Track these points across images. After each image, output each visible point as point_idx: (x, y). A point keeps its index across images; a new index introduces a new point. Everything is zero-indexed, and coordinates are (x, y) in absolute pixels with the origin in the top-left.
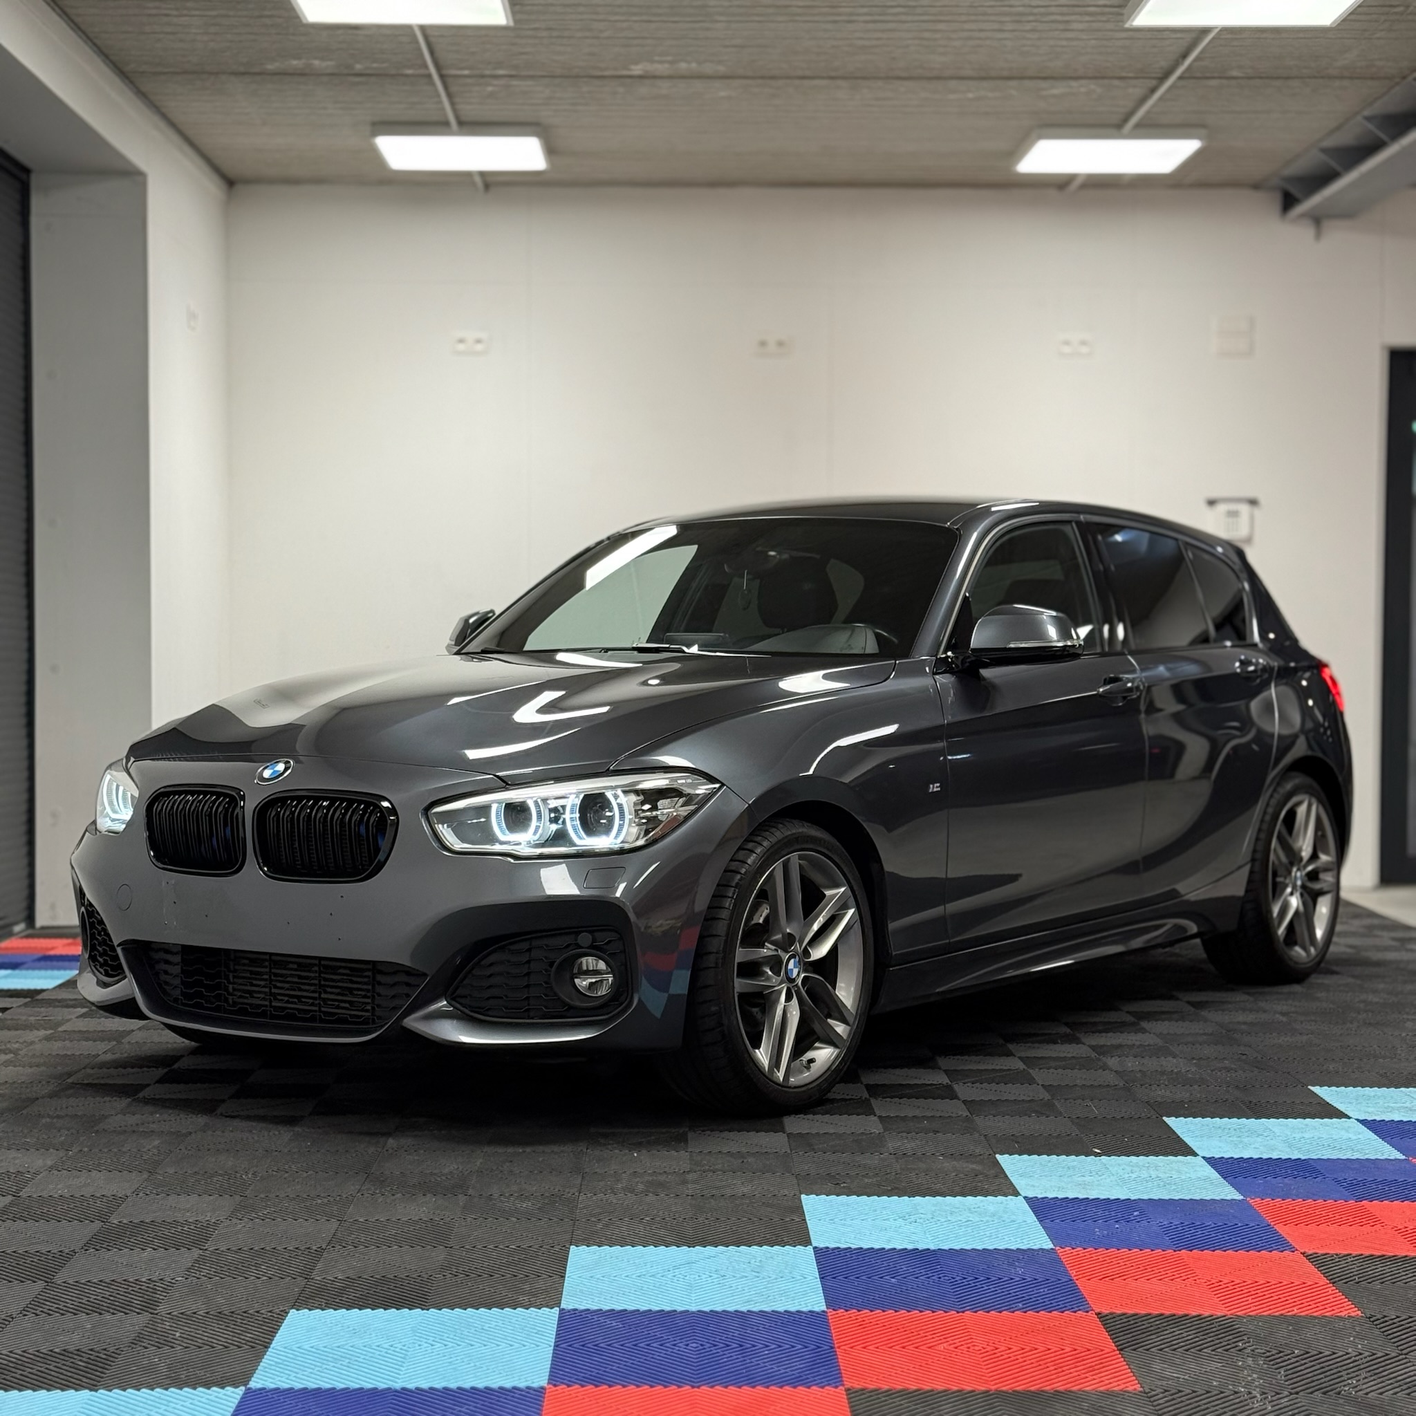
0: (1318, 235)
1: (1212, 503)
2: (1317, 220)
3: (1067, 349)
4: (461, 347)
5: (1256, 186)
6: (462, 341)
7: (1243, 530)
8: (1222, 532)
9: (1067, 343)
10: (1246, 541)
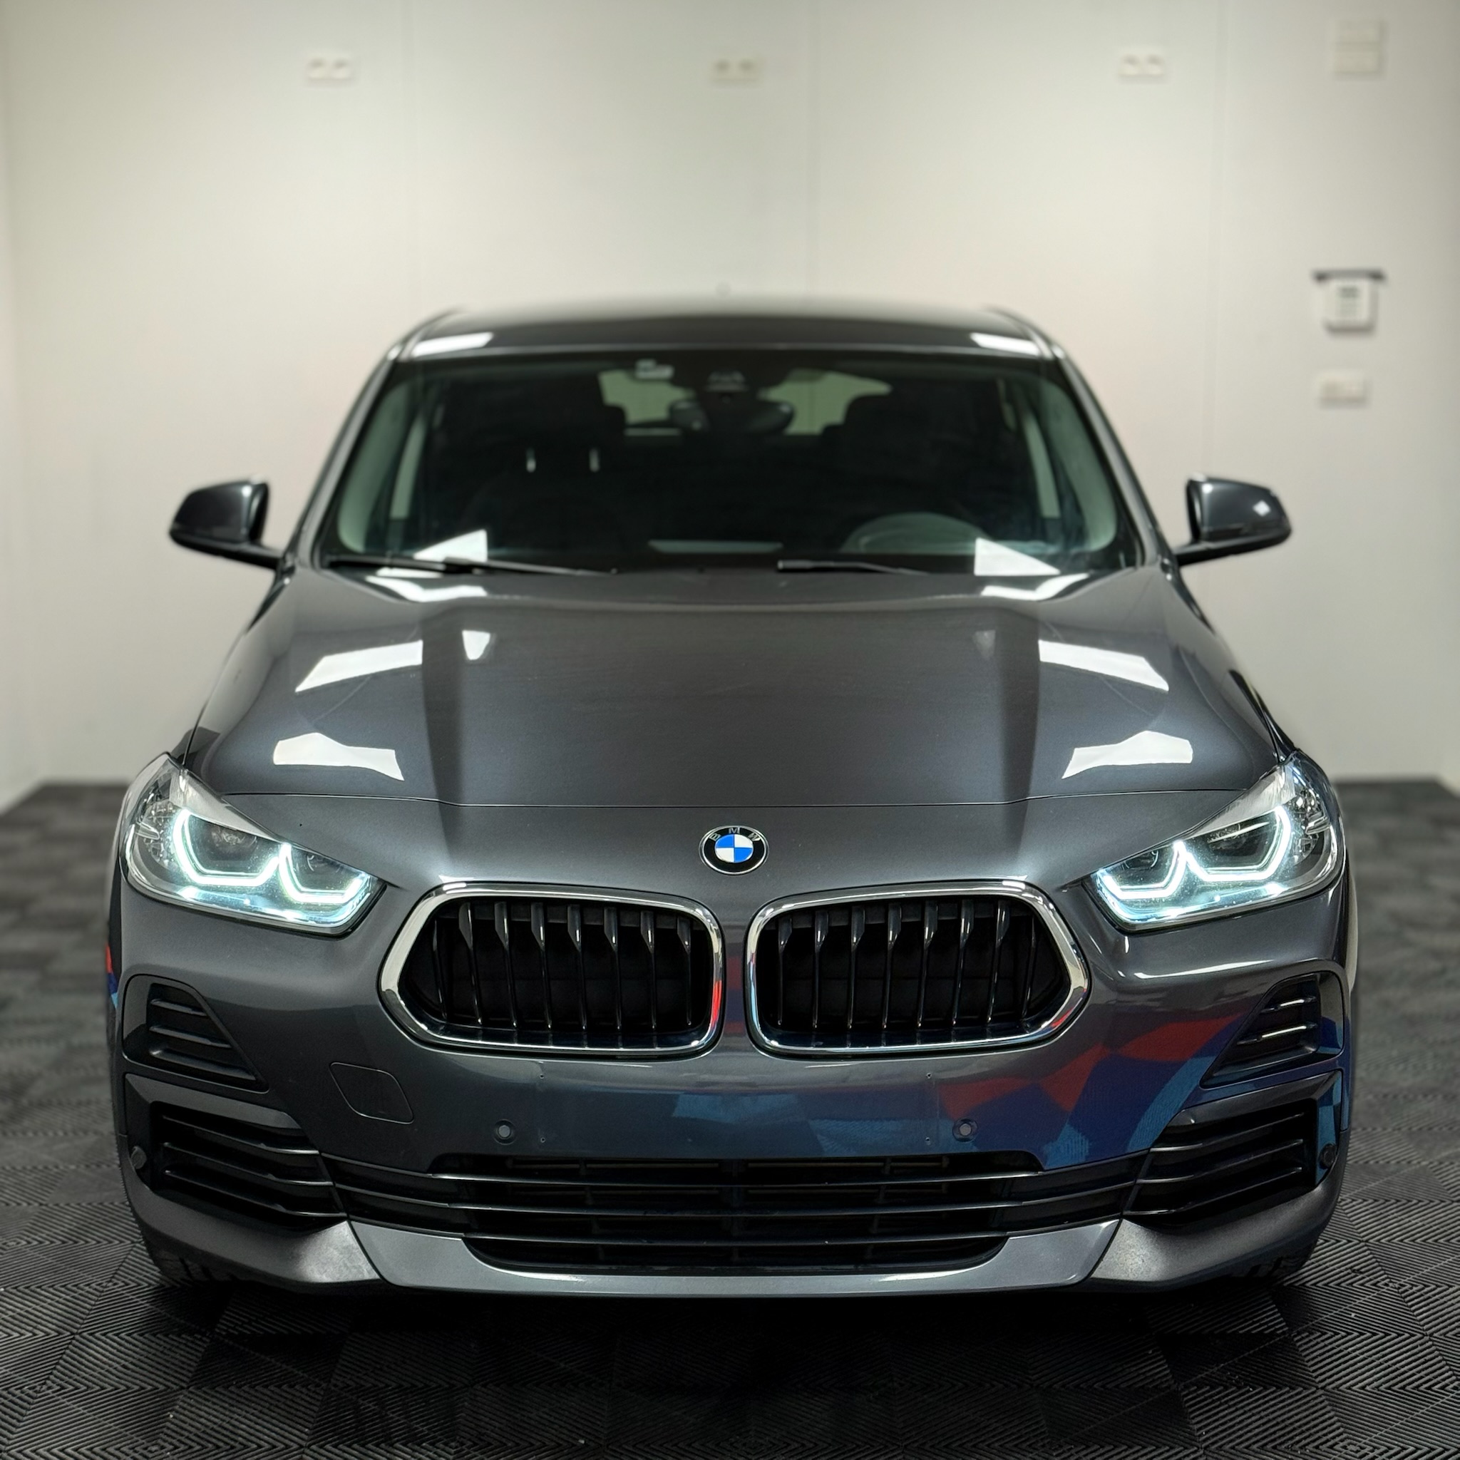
1: (1321, 277)
3: (1131, 70)
4: (318, 73)
6: (317, 64)
7: (1362, 314)
8: (1335, 318)
9: (1131, 61)
10: (1365, 330)
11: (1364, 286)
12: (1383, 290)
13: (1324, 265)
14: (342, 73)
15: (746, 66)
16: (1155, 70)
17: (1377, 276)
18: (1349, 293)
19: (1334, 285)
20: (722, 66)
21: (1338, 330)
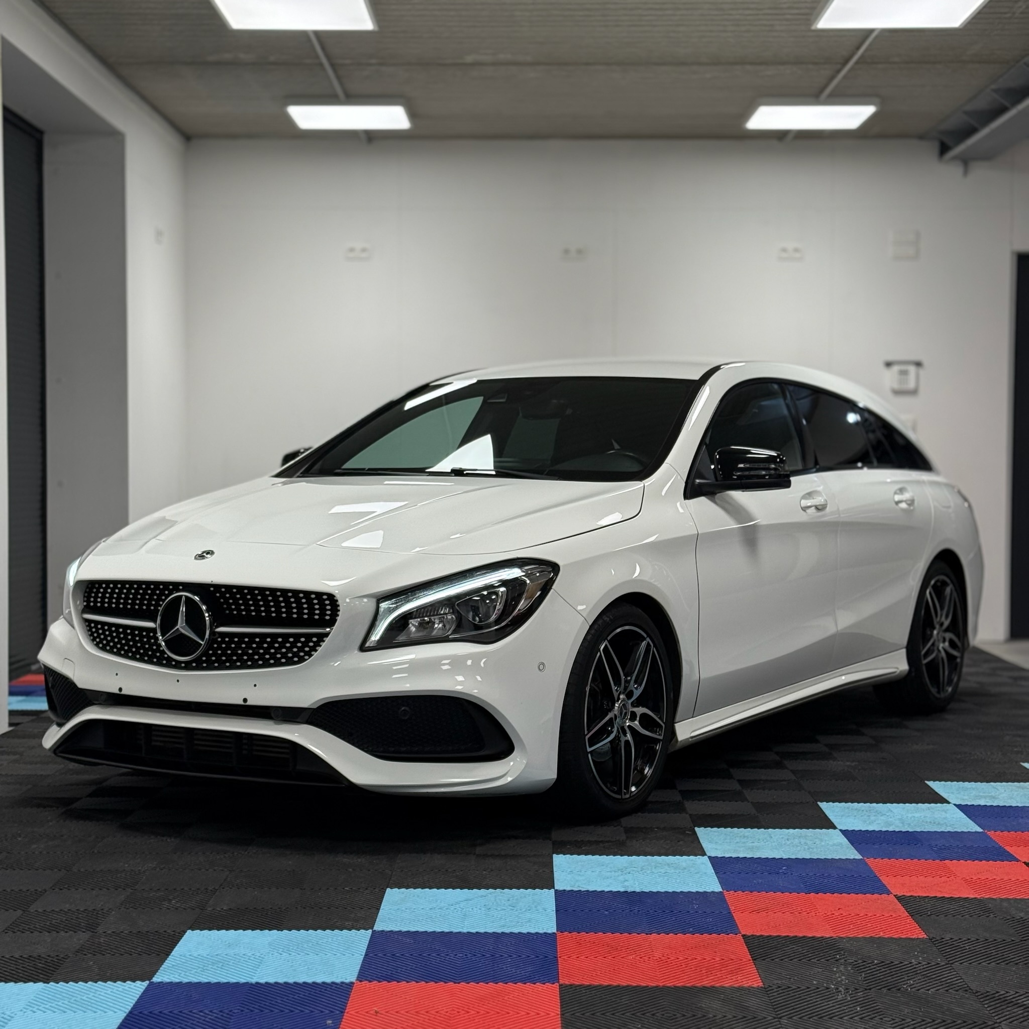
0: (966, 172)
1: (889, 364)
2: (966, 161)
3: (785, 255)
4: (352, 254)
5: (921, 137)
6: (352, 250)
7: (911, 385)
8: (896, 386)
9: (784, 250)
10: (914, 392)
11: (912, 369)
12: (922, 372)
13: (890, 358)
14: (364, 255)
15: (580, 252)
16: (797, 255)
17: (918, 364)
18: (904, 373)
19: (896, 368)
20: (567, 251)
21: (897, 393)
